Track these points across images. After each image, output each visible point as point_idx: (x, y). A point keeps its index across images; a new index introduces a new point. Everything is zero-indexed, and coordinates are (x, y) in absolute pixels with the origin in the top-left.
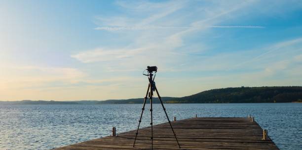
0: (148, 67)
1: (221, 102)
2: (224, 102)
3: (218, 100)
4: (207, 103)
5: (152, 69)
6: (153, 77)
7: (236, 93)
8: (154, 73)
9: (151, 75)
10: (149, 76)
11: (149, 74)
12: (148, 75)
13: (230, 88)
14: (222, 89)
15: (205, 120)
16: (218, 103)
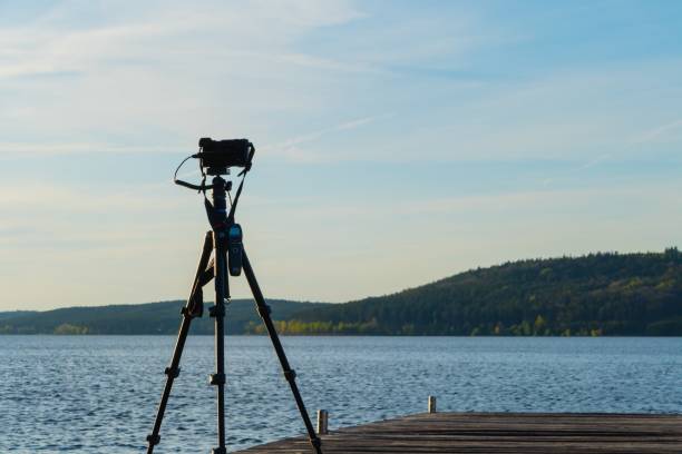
0: (205, 142)
1: (557, 333)
2: (575, 332)
3: (540, 320)
4: (485, 332)
5: (224, 156)
6: (230, 197)
7: (636, 281)
8: (233, 174)
9: (221, 188)
10: (210, 193)
11: (210, 180)
12: (203, 188)
13: (608, 257)
14: (565, 261)
15: (479, 426)
16: (541, 333)
